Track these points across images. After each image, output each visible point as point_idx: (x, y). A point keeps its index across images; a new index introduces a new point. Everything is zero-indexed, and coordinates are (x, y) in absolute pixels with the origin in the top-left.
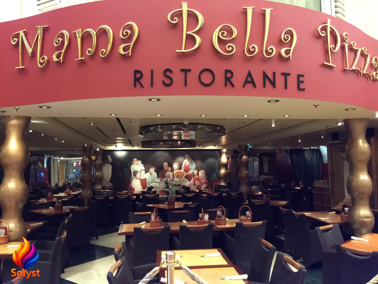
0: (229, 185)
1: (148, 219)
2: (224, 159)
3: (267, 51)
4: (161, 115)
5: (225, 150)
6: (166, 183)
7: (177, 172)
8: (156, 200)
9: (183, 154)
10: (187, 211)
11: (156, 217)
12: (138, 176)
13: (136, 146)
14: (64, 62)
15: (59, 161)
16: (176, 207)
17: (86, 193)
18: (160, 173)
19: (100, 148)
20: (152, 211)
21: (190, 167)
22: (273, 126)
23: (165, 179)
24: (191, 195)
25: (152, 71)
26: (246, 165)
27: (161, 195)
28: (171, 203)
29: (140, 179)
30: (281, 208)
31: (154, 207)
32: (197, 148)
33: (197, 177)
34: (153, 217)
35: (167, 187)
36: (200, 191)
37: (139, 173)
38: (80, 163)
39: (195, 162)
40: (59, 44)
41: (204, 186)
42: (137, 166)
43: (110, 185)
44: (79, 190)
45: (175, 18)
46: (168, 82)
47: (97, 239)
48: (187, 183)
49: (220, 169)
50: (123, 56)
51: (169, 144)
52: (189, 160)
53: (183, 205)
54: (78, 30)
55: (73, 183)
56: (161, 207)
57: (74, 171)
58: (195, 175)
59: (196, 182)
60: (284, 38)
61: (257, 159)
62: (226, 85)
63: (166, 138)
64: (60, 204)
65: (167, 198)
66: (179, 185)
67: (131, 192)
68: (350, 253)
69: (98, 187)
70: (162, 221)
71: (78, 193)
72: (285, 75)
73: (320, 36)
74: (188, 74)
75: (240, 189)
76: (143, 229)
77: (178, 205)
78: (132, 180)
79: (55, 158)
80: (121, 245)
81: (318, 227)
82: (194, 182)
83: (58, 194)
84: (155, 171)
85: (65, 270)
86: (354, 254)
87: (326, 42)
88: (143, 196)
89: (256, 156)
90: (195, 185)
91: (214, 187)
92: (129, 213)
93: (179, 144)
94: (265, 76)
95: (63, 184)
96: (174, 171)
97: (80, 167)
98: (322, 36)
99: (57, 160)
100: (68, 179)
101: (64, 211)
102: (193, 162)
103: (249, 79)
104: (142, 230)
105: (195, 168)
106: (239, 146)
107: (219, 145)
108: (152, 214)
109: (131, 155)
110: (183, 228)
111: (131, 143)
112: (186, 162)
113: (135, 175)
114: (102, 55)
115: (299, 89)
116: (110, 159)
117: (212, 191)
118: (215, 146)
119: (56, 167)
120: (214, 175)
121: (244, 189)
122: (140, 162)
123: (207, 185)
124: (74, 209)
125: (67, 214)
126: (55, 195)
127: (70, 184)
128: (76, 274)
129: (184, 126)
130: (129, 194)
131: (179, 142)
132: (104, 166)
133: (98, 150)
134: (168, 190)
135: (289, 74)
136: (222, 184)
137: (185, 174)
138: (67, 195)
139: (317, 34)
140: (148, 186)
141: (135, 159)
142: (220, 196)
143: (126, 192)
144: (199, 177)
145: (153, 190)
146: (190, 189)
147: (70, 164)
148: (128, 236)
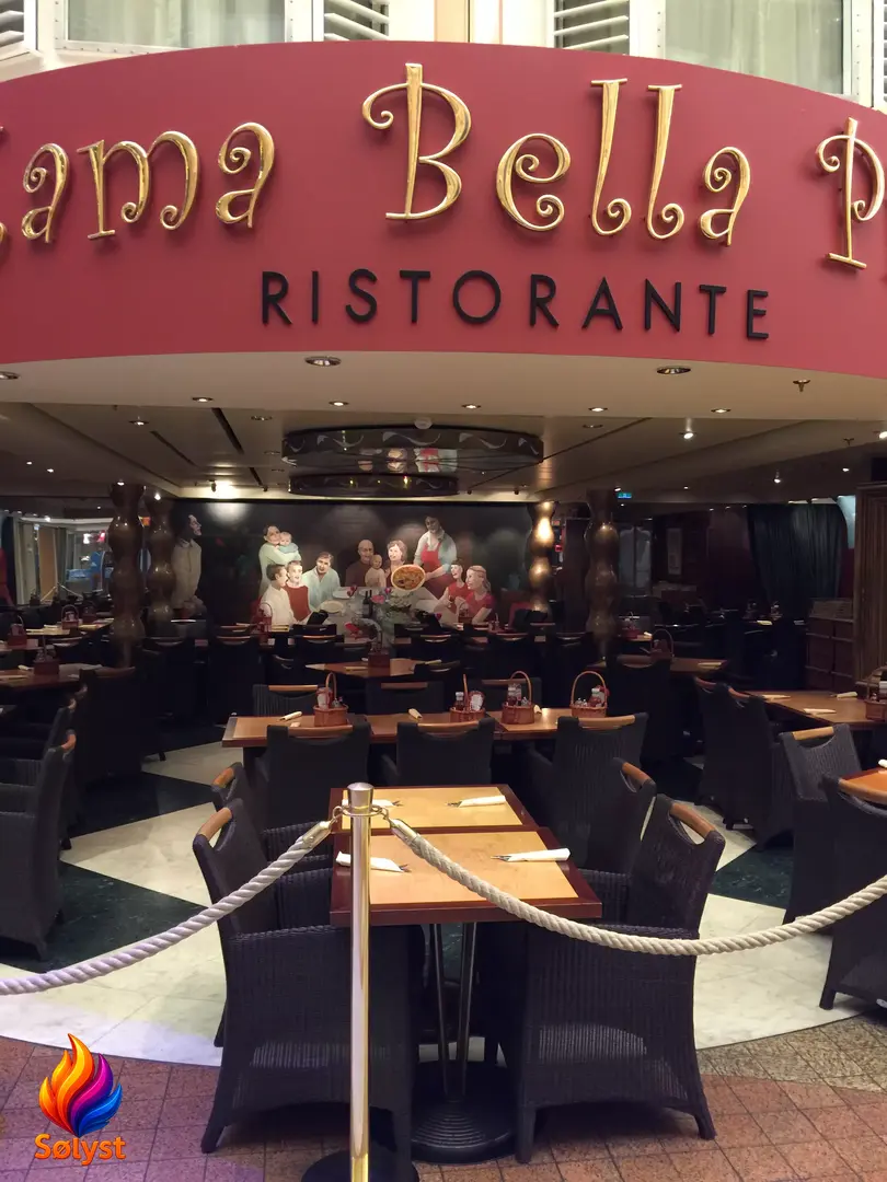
0: (557, 612)
1: (306, 704)
2: (544, 532)
3: (658, 219)
4: (345, 403)
5: (547, 506)
6: (368, 601)
7: (402, 571)
8: (335, 650)
9: (419, 514)
10: (425, 685)
11: (332, 699)
12: (282, 579)
13: (274, 487)
14: (54, 241)
15: (37, 528)
16: (395, 672)
17: (127, 627)
18: (350, 572)
19: (163, 492)
20: (321, 683)
21: (441, 554)
22: (688, 436)
23: (362, 591)
24: (440, 639)
25: (315, 275)
26: (612, 551)
27: (349, 636)
28: (380, 661)
29: (286, 588)
30: (697, 679)
31: (325, 673)
32: (463, 497)
33: (460, 584)
34: (322, 700)
35: (371, 615)
36: (469, 627)
37: (284, 571)
38: (103, 535)
39: (455, 541)
40: (40, 185)
41: (483, 613)
42: (280, 550)
43: (196, 606)
44: (103, 618)
45: (384, 113)
46: (361, 309)
47: (163, 758)
48: (431, 605)
49: (530, 564)
50: (230, 228)
51: (375, 484)
52: (437, 533)
53: (413, 668)
54: (96, 145)
55: (84, 595)
56: (348, 673)
57: (86, 558)
58: (456, 580)
59: (459, 600)
60: (713, 177)
61: (647, 532)
62: (532, 322)
63: (366, 467)
64: (49, 658)
65: (368, 645)
66: (406, 610)
67: (259, 627)
68: (860, 802)
69: (162, 610)
70: (349, 711)
71: (100, 626)
72: (711, 293)
73: (824, 173)
74: (422, 286)
75: (587, 624)
76: (293, 730)
77: (399, 667)
78: (265, 591)
79: (24, 519)
80: (231, 770)
81: (788, 734)
82: (452, 600)
83: (42, 627)
84: (332, 567)
85: (73, 841)
86: (871, 803)
87: (840, 190)
88: (296, 640)
89: (643, 524)
90: (453, 608)
91: (512, 616)
92: (255, 686)
93: (405, 487)
94: (651, 295)
95: (55, 598)
96: (392, 566)
97: (103, 545)
98: (828, 173)
99: (32, 524)
100: (67, 585)
101: (62, 679)
102: (449, 539)
103: (602, 305)
104: (290, 733)
105: (455, 559)
106: (592, 495)
107: (530, 491)
108: (321, 690)
109: (260, 517)
110: (408, 731)
111: (258, 480)
112: (427, 540)
113: (272, 578)
114: (168, 223)
115: (750, 335)
116: (196, 527)
117: (503, 627)
118: (517, 493)
119: (29, 546)
120: (515, 581)
121: (599, 623)
122: (287, 537)
123: (490, 610)
124: (93, 671)
125: (75, 686)
126: (33, 632)
127: (76, 598)
128: (104, 851)
129: (420, 434)
130: (255, 632)
131: (406, 480)
132: (178, 549)
133: (158, 497)
134: (372, 622)
135: (722, 291)
136: (537, 608)
137: (426, 576)
138: (67, 632)
139: (815, 166)
140: (313, 609)
141: (272, 529)
142: (528, 643)
143: (247, 625)
144: (466, 586)
145: (327, 622)
146: (437, 621)
147: (71, 536)
148: (252, 750)
